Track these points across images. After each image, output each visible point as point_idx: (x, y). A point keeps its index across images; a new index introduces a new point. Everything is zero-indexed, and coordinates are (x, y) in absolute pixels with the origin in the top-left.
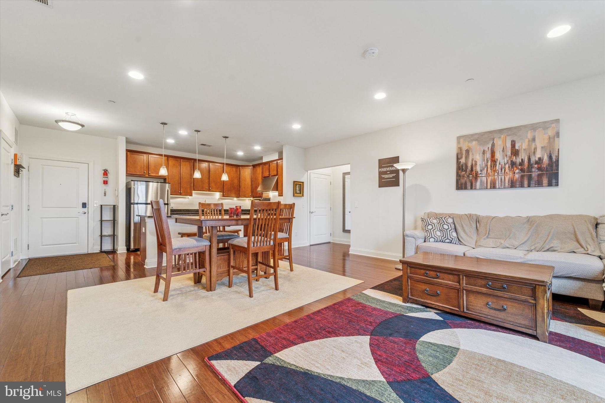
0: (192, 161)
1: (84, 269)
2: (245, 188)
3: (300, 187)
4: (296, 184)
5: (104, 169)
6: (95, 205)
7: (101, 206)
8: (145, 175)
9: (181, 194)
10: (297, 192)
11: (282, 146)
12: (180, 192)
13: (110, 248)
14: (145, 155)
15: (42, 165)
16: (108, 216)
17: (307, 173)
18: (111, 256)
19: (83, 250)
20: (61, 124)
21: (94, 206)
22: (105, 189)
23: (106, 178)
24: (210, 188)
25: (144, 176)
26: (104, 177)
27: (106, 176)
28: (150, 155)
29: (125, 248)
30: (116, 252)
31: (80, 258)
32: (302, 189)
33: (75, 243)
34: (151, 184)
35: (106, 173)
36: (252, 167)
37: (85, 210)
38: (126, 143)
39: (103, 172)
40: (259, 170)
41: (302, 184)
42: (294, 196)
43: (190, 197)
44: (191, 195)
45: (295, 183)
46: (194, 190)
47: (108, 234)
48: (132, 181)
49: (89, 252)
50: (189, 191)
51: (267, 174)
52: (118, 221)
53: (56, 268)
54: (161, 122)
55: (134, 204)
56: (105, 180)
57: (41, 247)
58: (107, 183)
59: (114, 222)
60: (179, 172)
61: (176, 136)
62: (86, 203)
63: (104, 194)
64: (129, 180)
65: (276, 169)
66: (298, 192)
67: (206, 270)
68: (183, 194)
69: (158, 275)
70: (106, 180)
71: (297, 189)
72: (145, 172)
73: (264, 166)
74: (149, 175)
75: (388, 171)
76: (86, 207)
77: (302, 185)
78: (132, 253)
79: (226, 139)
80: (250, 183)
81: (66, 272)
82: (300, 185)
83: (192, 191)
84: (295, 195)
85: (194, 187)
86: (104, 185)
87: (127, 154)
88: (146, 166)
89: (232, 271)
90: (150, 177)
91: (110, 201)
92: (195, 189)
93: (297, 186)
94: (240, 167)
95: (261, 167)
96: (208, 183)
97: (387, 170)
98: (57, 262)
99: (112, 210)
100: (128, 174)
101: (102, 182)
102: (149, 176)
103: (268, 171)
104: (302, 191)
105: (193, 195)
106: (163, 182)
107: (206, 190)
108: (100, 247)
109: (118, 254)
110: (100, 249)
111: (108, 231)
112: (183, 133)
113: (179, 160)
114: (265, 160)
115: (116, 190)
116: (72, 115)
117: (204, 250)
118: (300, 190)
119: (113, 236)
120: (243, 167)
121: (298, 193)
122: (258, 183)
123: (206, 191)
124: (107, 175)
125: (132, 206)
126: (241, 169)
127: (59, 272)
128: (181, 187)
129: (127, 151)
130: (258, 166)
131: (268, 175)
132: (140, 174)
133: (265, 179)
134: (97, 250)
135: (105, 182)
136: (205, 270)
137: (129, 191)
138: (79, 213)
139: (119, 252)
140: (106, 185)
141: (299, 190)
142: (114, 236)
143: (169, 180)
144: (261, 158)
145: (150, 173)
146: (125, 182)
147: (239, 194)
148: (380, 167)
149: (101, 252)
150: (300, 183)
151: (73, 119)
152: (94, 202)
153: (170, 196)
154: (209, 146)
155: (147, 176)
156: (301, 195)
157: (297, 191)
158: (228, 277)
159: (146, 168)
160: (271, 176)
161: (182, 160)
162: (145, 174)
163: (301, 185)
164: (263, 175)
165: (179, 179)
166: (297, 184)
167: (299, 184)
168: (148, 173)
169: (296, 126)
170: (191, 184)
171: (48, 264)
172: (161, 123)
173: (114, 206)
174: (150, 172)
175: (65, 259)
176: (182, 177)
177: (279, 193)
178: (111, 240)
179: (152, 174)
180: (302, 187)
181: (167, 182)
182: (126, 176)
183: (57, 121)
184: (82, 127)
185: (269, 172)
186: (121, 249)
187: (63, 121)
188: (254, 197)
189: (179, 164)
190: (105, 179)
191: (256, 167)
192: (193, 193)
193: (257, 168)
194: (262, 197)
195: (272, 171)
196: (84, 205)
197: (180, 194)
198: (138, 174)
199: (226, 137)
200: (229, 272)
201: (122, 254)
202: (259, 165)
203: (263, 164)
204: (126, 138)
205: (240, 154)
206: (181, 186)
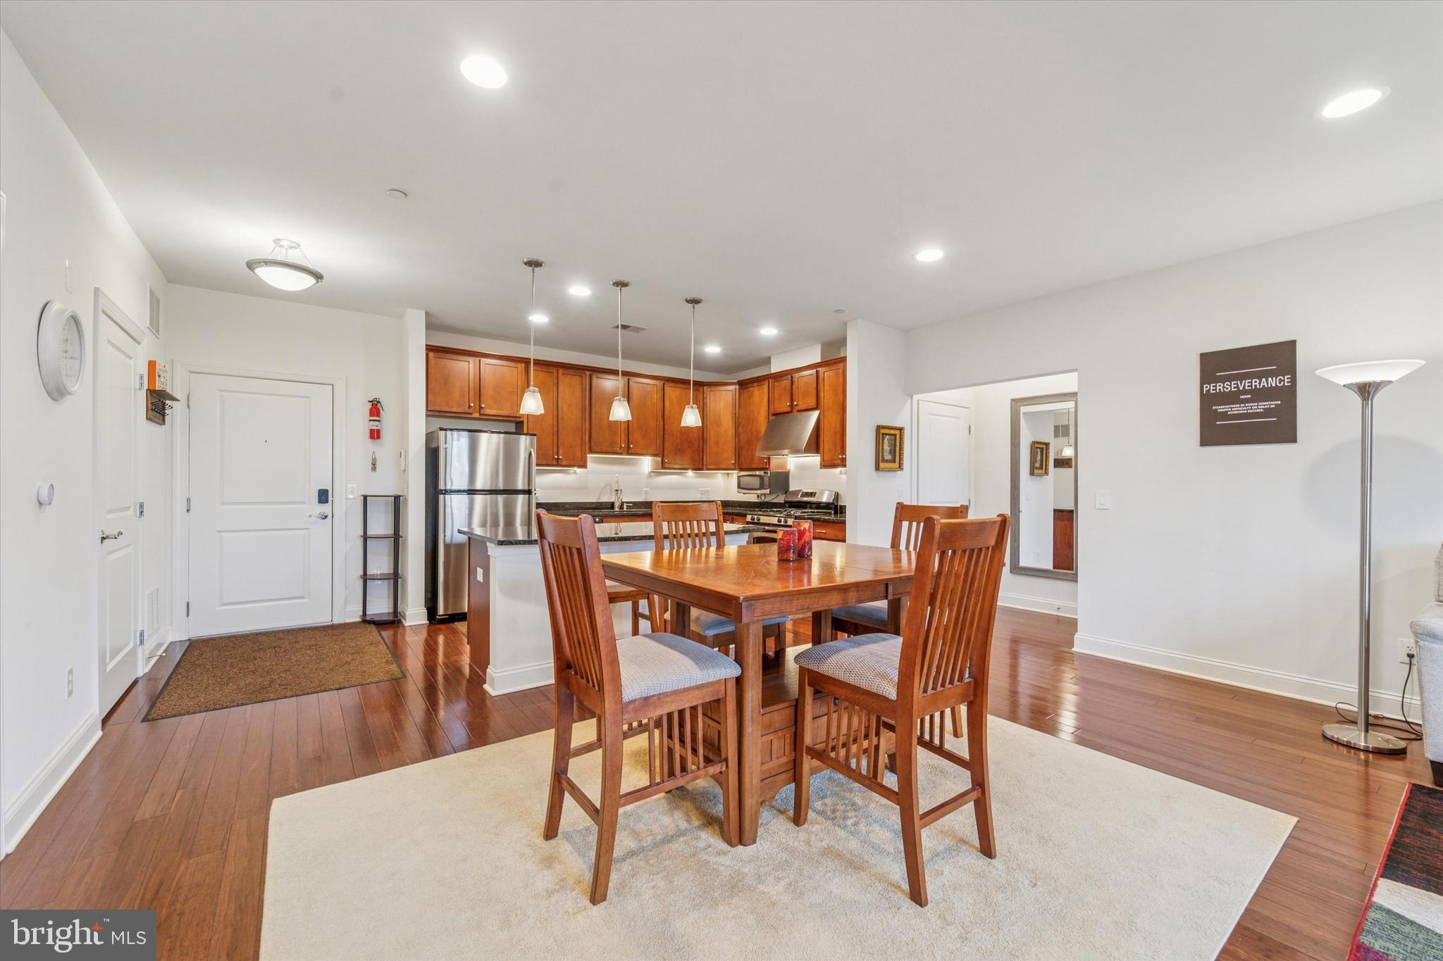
0: (587, 373)
1: (321, 692)
2: (717, 443)
3: (893, 443)
4: (883, 434)
5: (371, 400)
6: (351, 496)
7: (365, 497)
8: (471, 414)
9: (560, 463)
10: (886, 458)
11: (845, 324)
12: (556, 457)
13: (386, 611)
14: (471, 360)
15: (220, 391)
16: (380, 524)
17: (910, 400)
18: (387, 634)
19: (321, 617)
20: (263, 273)
21: (347, 499)
22: (374, 452)
23: (377, 423)
24: (632, 446)
25: (470, 416)
26: (370, 420)
27: (377, 418)
28: (484, 360)
29: (424, 611)
30: (402, 623)
31: (313, 642)
32: (898, 449)
33: (302, 597)
34: (484, 437)
35: (375, 409)
36: (737, 387)
37: (326, 509)
38: (426, 328)
39: (369, 405)
40: (760, 395)
41: (897, 432)
42: (877, 468)
43: (579, 470)
44: (584, 466)
45: (883, 431)
46: (591, 451)
47: (382, 572)
48: (441, 429)
49: (336, 621)
50: (579, 454)
51: (784, 405)
52: (406, 540)
53: (250, 684)
54: (525, 260)
55: (446, 492)
56: (373, 428)
57: (218, 608)
58: (378, 437)
59: (397, 539)
60: (555, 404)
61: (556, 304)
62: (327, 490)
63: (370, 466)
64: (434, 427)
65: (814, 392)
66: (888, 457)
67: (727, 767)
68: (564, 463)
69: (559, 775)
70: (376, 428)
71: (886, 447)
72: (472, 405)
73: (776, 383)
74: (482, 412)
75: (1245, 392)
76: (326, 501)
77: (898, 437)
78: (442, 626)
79: (696, 305)
80: (731, 431)
81: (274, 701)
82: (893, 437)
83: (585, 454)
84: (882, 465)
85: (590, 442)
86: (371, 440)
87: (427, 355)
88: (474, 388)
89: (808, 763)
90: (484, 418)
91: (385, 484)
92: (594, 448)
93: (886, 439)
94: (705, 388)
95: (766, 387)
96: (626, 432)
97: (1238, 387)
98: (255, 659)
99: (391, 509)
100: (432, 412)
101: (368, 434)
102: (480, 415)
103: (788, 396)
104: (897, 454)
105: (589, 464)
106: (514, 431)
107: (620, 451)
108: (360, 608)
109: (407, 628)
110: (361, 613)
111: (380, 564)
112: (579, 291)
113: (555, 370)
114: (776, 367)
115: (402, 454)
116: (292, 247)
117: (721, 695)
118: (893, 452)
119: (392, 580)
120: (713, 388)
121: (887, 461)
122: (757, 431)
123: (621, 454)
124: (378, 415)
125: (441, 497)
126: (708, 393)
127: (256, 702)
128: (559, 444)
129: (430, 349)
130: (756, 384)
131: (789, 409)
132: (460, 410)
133: (780, 418)
134: (352, 614)
135: (375, 435)
136: (724, 768)
137: (433, 457)
138: (310, 516)
139: (407, 623)
140: (378, 440)
141: (890, 452)
142: (395, 578)
143: (530, 425)
144: (767, 361)
145: (483, 408)
146: (425, 433)
147: (703, 460)
148: (1205, 379)
149: (366, 621)
150: (892, 432)
151: (294, 257)
152: (346, 487)
153: (534, 468)
154: (637, 330)
155: (476, 415)
156: (896, 465)
157: (885, 454)
158: (793, 785)
159: (475, 394)
160: (798, 411)
161: (561, 371)
162: (471, 411)
163: (895, 435)
164: (771, 408)
165: (555, 423)
166: (886, 434)
167: (889, 435)
168: (478, 409)
169: (930, 255)
170: (584, 435)
171: (231, 666)
172: (526, 264)
173: (397, 499)
174: (483, 406)
175: (274, 645)
176: (563, 419)
177: (823, 460)
178: (389, 589)
179: (488, 411)
180: (898, 444)
181: (525, 431)
182: (427, 416)
183: (251, 265)
184: (317, 282)
185: (792, 400)
186: (415, 614)
187: (267, 263)
188: (741, 469)
189: (556, 381)
190: (374, 426)
191: (750, 385)
192: (588, 460)
193: (752, 389)
194: (767, 469)
195: (800, 399)
196: (323, 496)
197: (558, 463)
198: (454, 410)
199: (695, 302)
200: (795, 768)
201: (415, 628)
202: (759, 380)
203: (771, 378)
204: (427, 313)
205: (713, 350)
206: (560, 441)
